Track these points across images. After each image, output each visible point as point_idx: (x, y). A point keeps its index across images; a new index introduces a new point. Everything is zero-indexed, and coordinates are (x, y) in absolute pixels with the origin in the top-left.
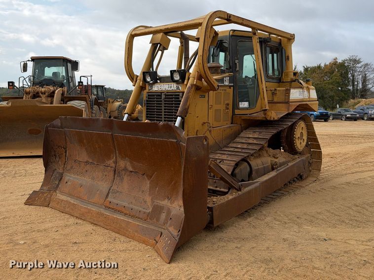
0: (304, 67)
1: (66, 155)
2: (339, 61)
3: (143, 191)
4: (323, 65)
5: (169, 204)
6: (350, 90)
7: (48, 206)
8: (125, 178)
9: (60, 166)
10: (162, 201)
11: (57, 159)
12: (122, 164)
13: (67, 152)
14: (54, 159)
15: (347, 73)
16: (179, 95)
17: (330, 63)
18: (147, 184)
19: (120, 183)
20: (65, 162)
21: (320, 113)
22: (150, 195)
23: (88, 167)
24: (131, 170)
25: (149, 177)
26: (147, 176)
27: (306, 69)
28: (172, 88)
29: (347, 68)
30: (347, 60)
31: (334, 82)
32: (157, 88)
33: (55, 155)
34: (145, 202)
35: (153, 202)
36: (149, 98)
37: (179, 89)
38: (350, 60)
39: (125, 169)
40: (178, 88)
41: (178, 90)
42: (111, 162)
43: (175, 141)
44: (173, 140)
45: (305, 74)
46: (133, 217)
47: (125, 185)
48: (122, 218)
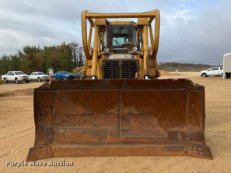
0: (44, 46)
1: (52, 112)
2: (67, 44)
3: (153, 126)
4: (56, 46)
5: (180, 129)
6: (73, 62)
7: (53, 157)
8: (131, 120)
9: (47, 122)
10: (173, 128)
11: (43, 117)
12: (126, 110)
13: (53, 110)
14: (41, 117)
15: (71, 52)
16: (135, 62)
17: (61, 45)
18: (155, 120)
19: (127, 124)
20: (53, 118)
21: (70, 75)
22: (160, 127)
23: (86, 118)
24: (137, 113)
25: (155, 116)
26: (154, 115)
27: (46, 48)
28: (128, 57)
29: (71, 49)
30: (71, 44)
31: (65, 57)
32: (112, 57)
33: (40, 114)
34: (159, 132)
35: (166, 131)
36: (106, 65)
37: (135, 58)
38: (73, 44)
39: (131, 114)
40: (133, 57)
41: (133, 59)
42: (114, 111)
43: (185, 90)
44: (182, 89)
45: (46, 51)
46: (154, 143)
47: (133, 124)
48: (144, 146)
